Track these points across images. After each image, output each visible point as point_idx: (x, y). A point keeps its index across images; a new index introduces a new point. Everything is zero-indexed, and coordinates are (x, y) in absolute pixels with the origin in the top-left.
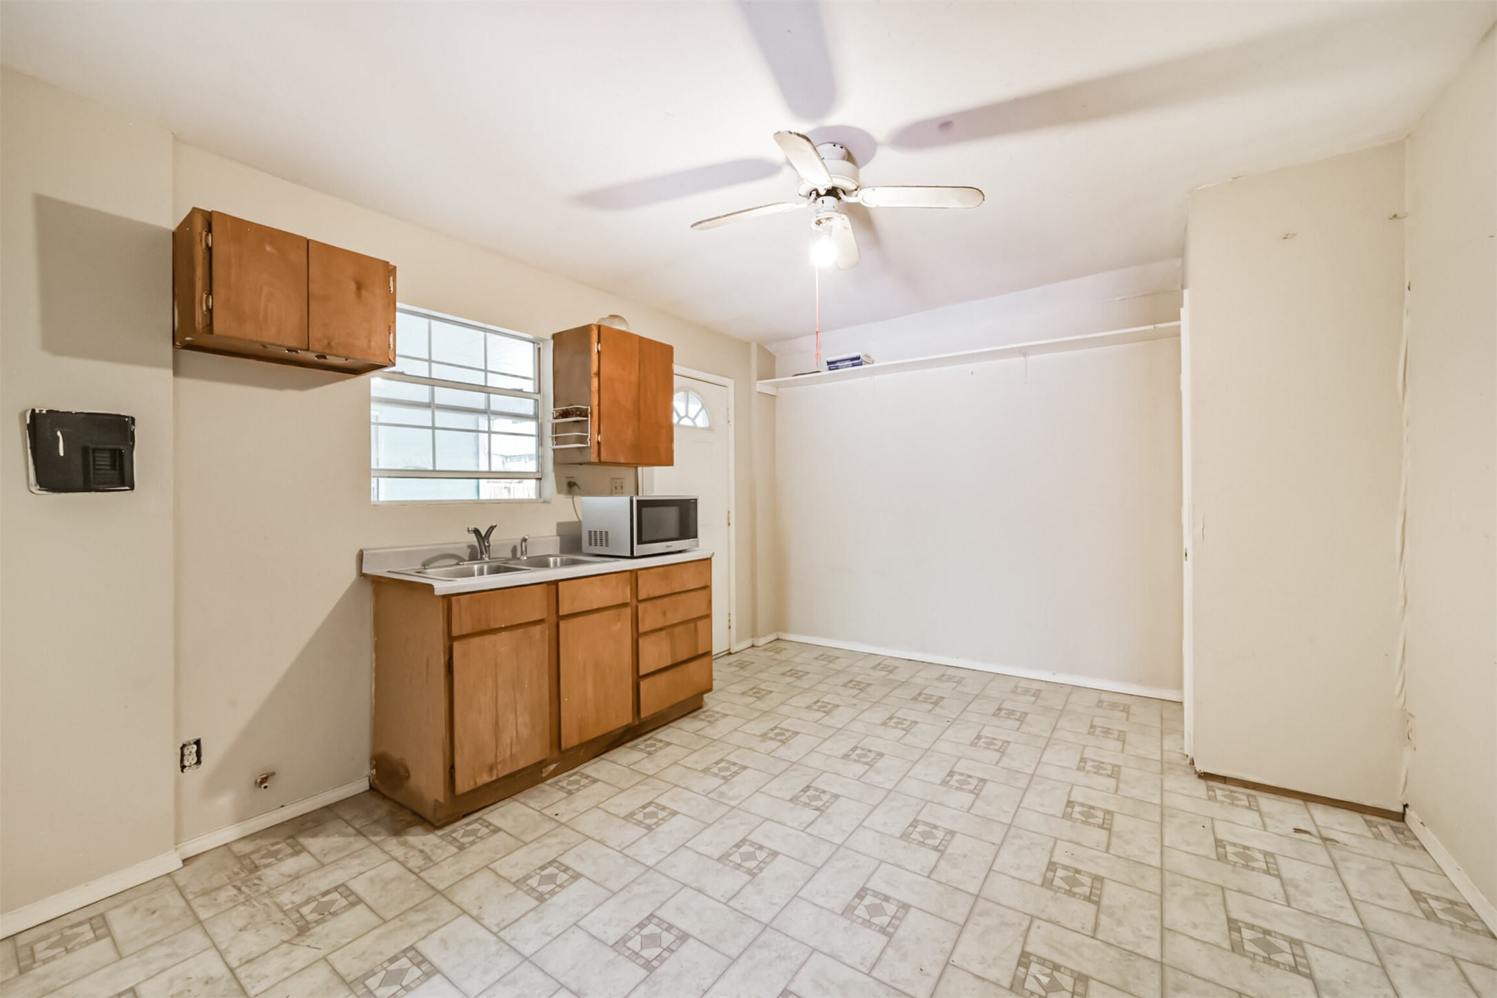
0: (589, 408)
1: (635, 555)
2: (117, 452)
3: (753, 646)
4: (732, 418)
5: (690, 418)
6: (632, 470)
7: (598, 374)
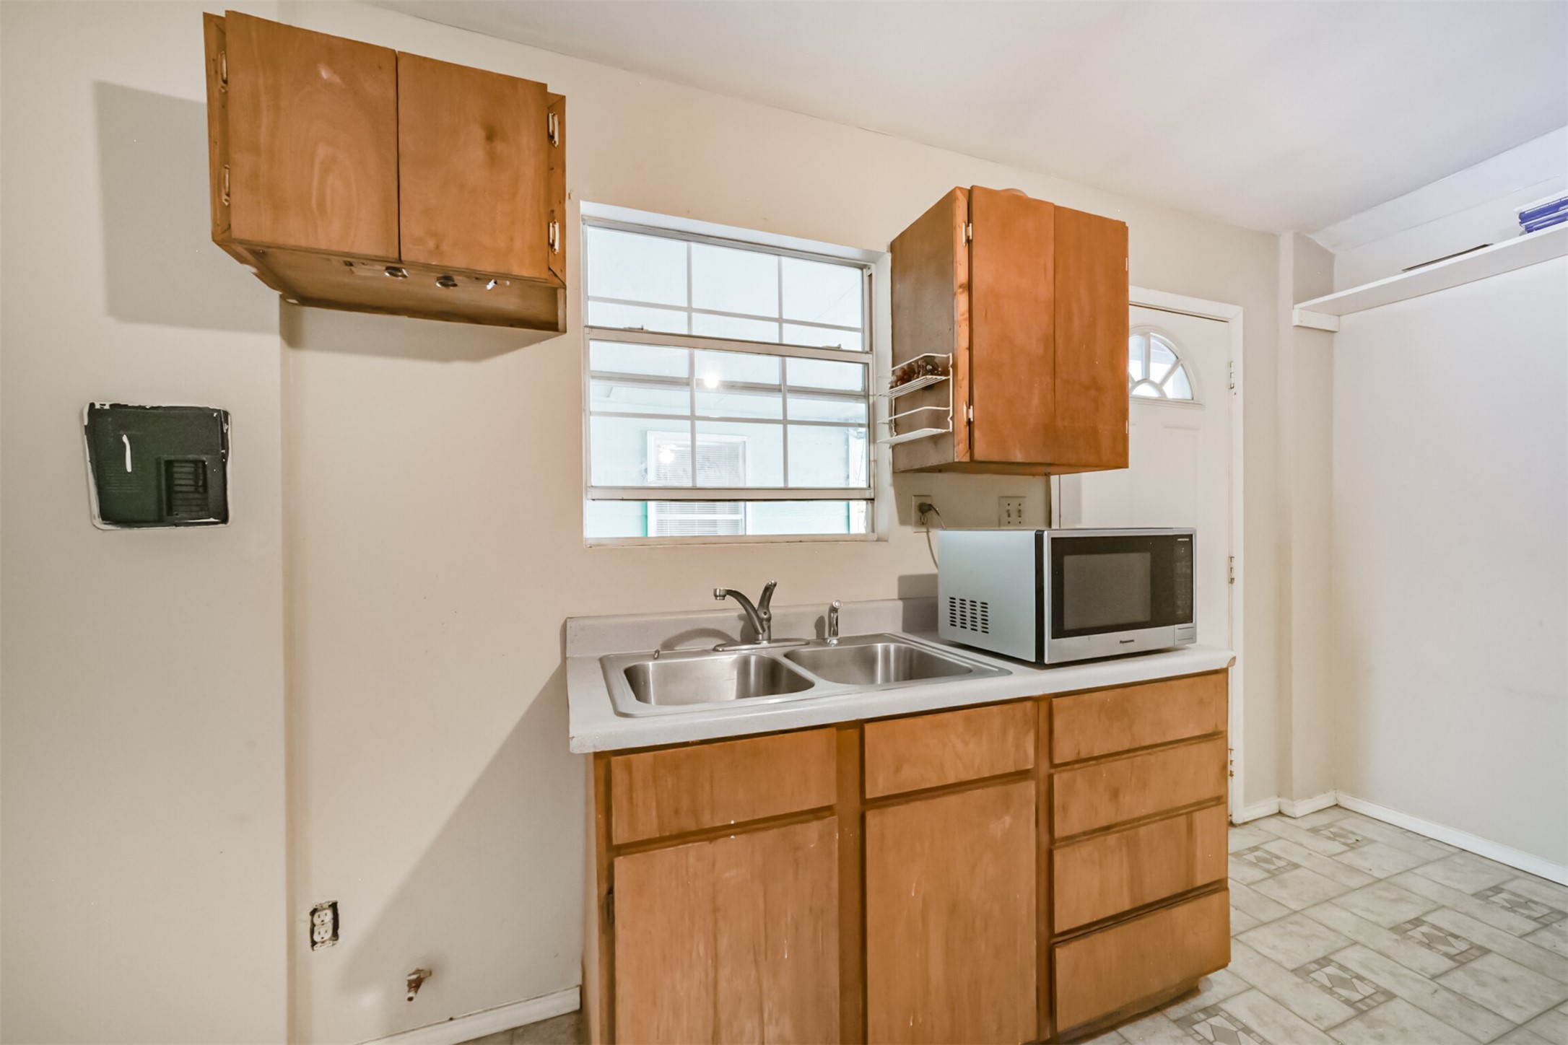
0: (951, 355)
1: (1047, 661)
2: (200, 465)
3: (1280, 813)
4: (1238, 380)
5: (1153, 384)
6: (1038, 483)
7: (969, 287)
